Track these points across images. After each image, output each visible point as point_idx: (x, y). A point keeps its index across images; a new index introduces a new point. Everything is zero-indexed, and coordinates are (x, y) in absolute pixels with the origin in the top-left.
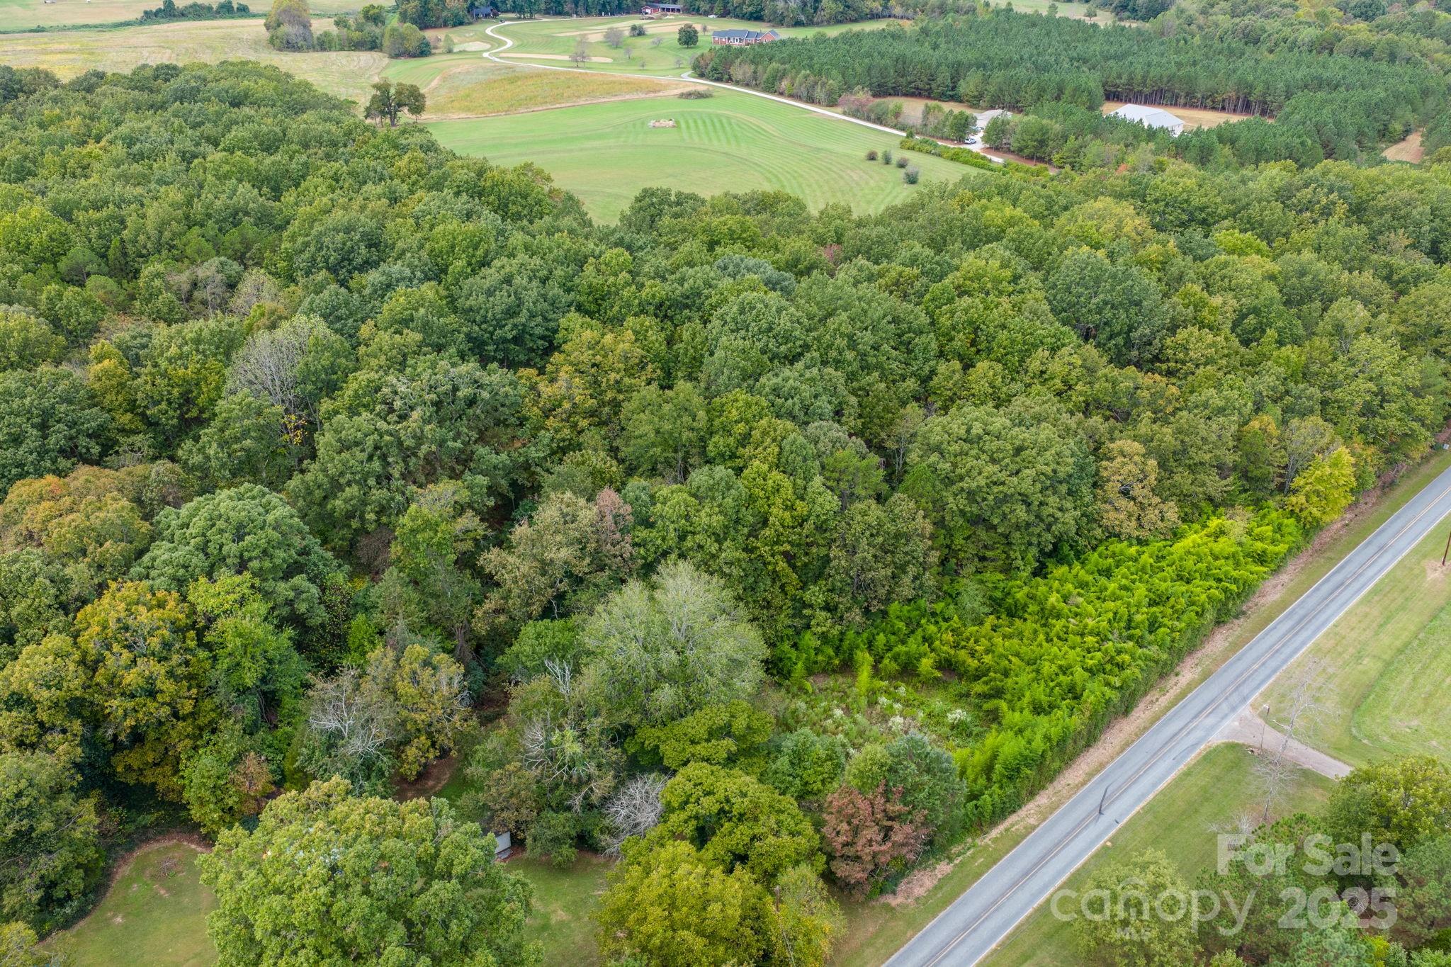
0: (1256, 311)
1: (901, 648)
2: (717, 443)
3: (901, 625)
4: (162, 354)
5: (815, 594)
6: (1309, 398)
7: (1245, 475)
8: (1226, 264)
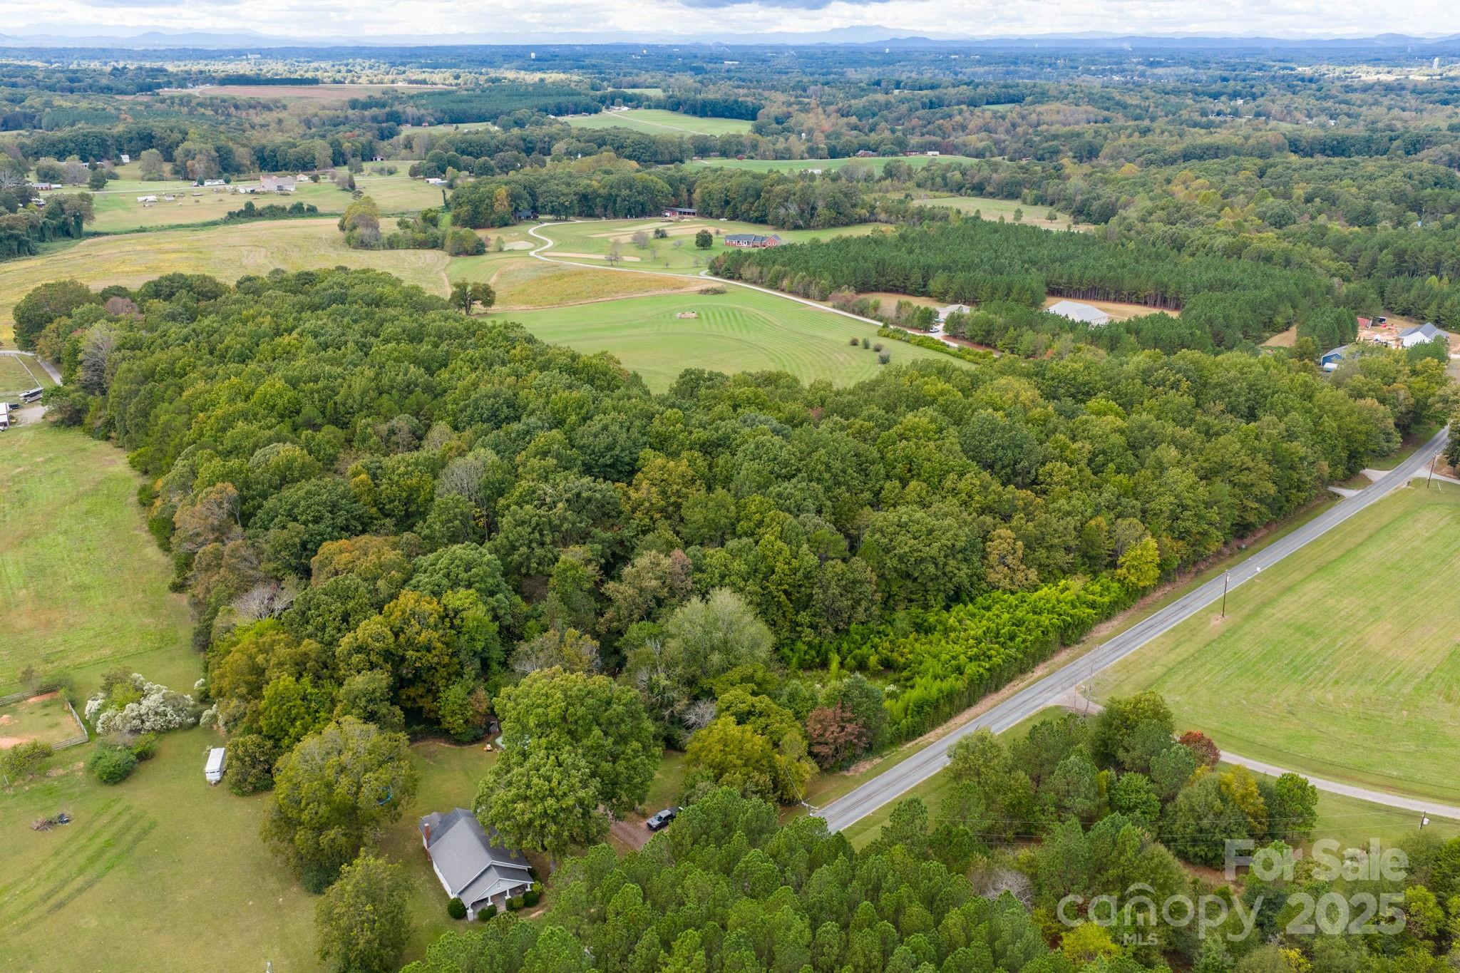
0: (1104, 452)
1: (858, 651)
2: (743, 525)
3: (858, 637)
4: (393, 472)
5: (804, 617)
6: (1133, 507)
7: (1084, 555)
8: (1087, 421)
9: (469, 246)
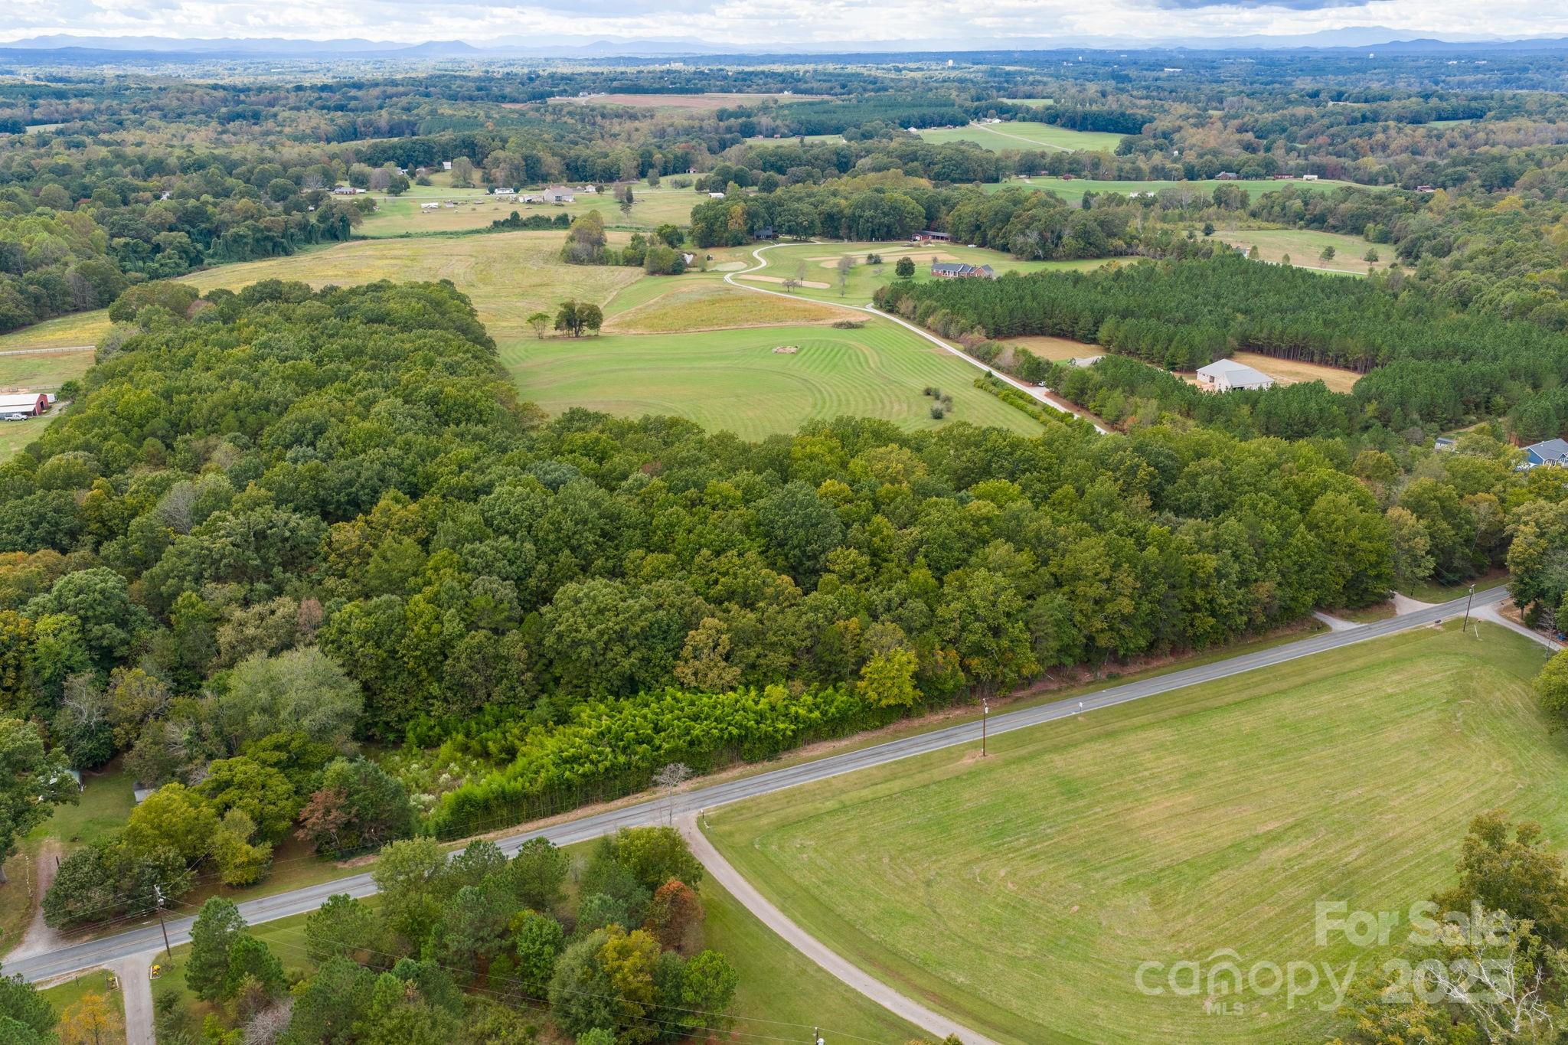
3: (490, 719)
5: (435, 689)
9: (668, 264)
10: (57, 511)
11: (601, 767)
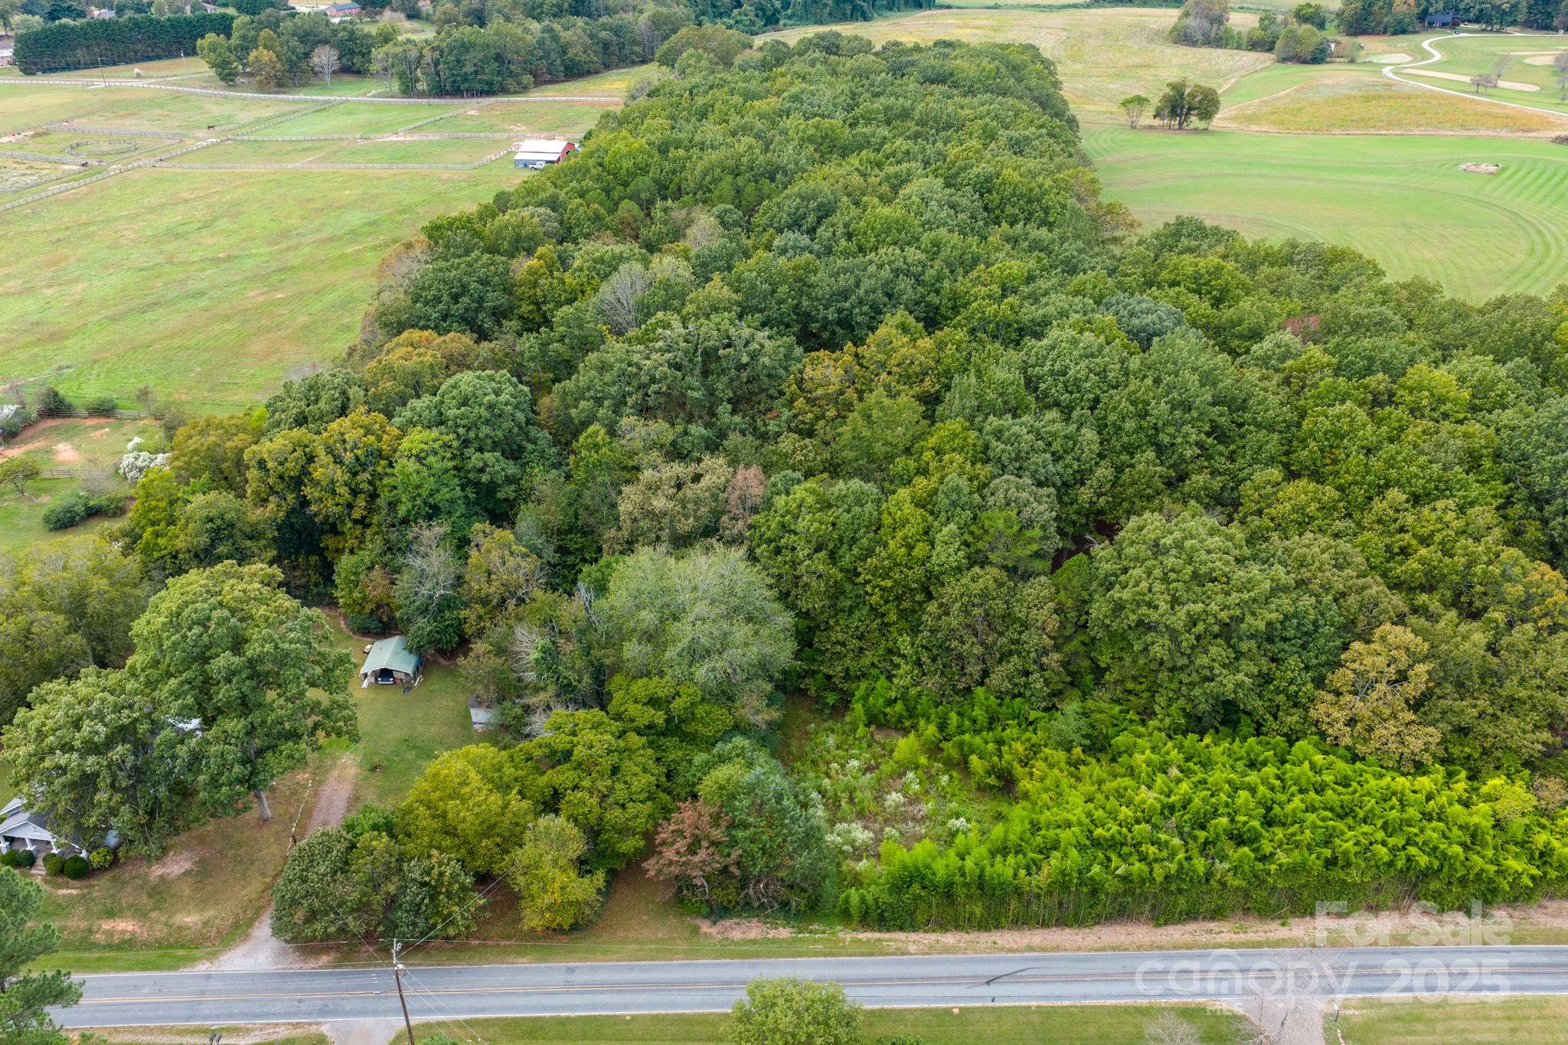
3: (981, 713)
5: (905, 644)
9: (1307, 49)
10: (484, 282)
11: (1159, 872)
